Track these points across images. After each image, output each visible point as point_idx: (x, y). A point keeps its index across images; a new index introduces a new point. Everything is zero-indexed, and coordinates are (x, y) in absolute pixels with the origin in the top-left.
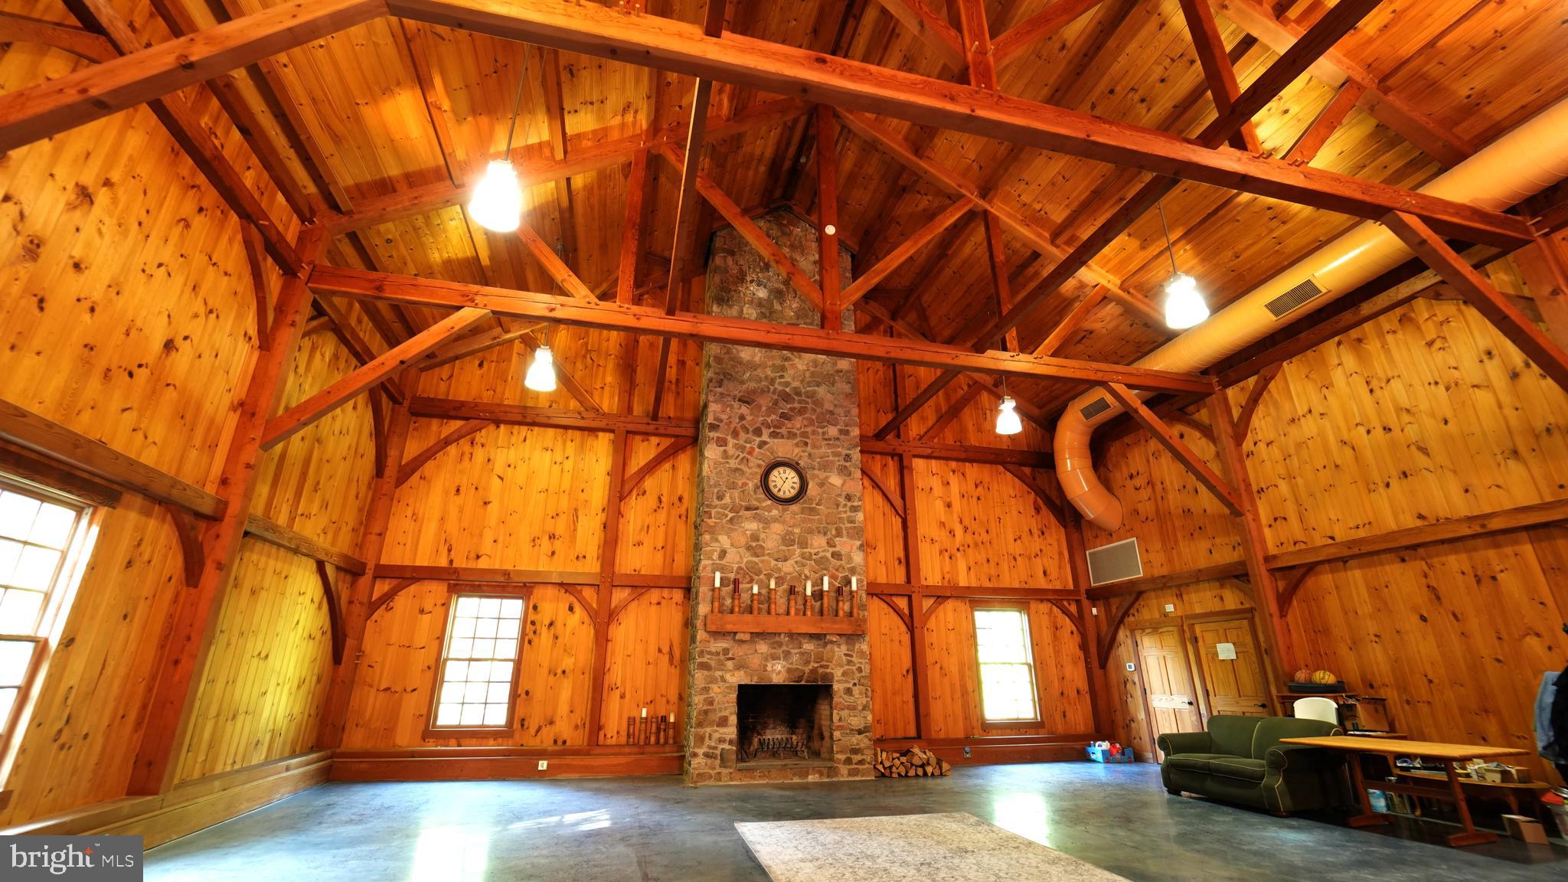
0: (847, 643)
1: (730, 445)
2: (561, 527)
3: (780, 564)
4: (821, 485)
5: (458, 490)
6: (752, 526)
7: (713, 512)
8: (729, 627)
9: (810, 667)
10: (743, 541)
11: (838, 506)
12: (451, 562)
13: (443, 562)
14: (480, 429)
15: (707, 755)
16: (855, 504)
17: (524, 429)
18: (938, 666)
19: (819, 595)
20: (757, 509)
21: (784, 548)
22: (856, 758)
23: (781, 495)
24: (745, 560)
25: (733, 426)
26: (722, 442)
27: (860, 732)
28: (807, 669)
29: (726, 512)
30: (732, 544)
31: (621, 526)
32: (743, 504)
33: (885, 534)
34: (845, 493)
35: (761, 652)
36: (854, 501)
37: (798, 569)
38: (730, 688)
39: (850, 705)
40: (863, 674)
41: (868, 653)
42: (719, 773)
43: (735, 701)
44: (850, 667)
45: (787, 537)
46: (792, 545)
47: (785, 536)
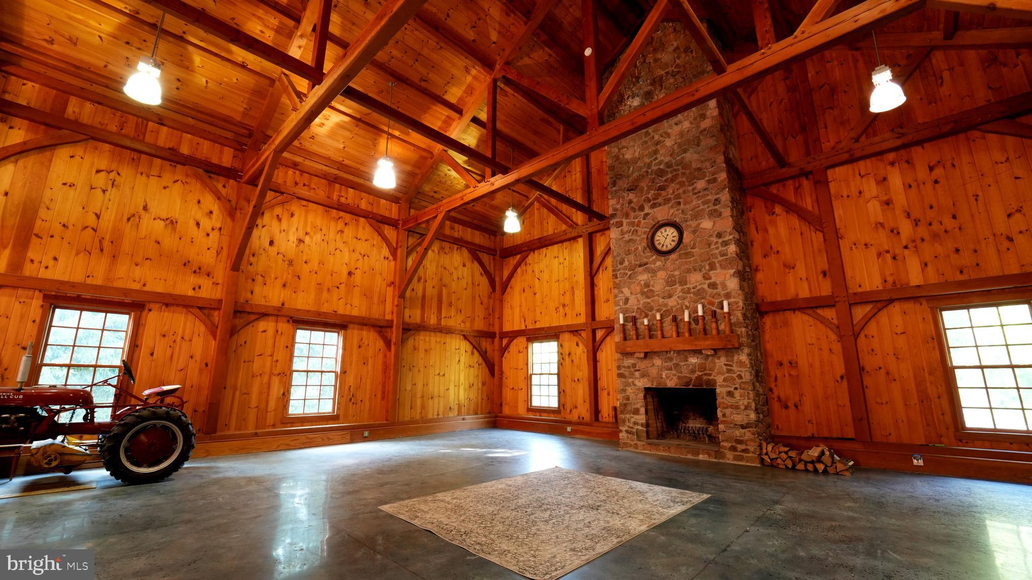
0: (727, 356)
1: (625, 224)
2: (567, 299)
3: (666, 301)
4: (694, 232)
5: (524, 290)
6: (643, 277)
7: (618, 273)
8: (629, 350)
9: (696, 375)
10: (638, 289)
11: (709, 245)
12: (526, 326)
13: (523, 328)
14: (527, 256)
15: (627, 432)
16: (726, 239)
17: (544, 249)
18: (883, 371)
19: (696, 320)
20: (646, 264)
21: (667, 288)
22: (740, 447)
23: (664, 249)
24: (642, 302)
25: (624, 211)
26: (619, 224)
27: (743, 427)
28: (694, 377)
29: (627, 271)
30: (631, 293)
31: (596, 292)
32: (637, 263)
33: (804, 252)
34: (716, 232)
35: (657, 365)
36: (724, 237)
37: (680, 302)
38: (639, 389)
39: (732, 405)
40: (743, 381)
41: (747, 362)
42: (636, 444)
43: (643, 398)
44: (730, 375)
45: (670, 280)
46: (674, 285)
47: (668, 279)
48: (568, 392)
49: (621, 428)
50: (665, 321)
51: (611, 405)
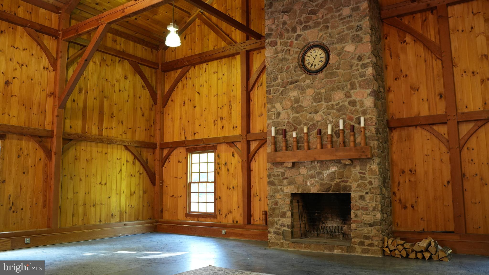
0: (361, 165)
1: (279, 44)
2: (224, 113)
3: (312, 116)
4: (339, 54)
5: (184, 103)
6: (294, 94)
7: (272, 89)
8: (278, 160)
9: (335, 182)
10: (289, 104)
11: (351, 67)
12: (186, 138)
13: (183, 139)
14: (188, 71)
15: (275, 233)
16: (366, 62)
17: (204, 65)
19: (336, 133)
20: (297, 81)
21: (314, 104)
22: (367, 242)
23: (313, 68)
24: (291, 117)
25: (279, 31)
26: (274, 44)
27: (370, 225)
28: (333, 183)
29: (279, 88)
30: (283, 108)
31: (251, 106)
32: (289, 80)
33: (426, 77)
34: (357, 56)
35: (303, 173)
36: (364, 60)
37: (325, 117)
38: (286, 195)
39: (364, 207)
40: (373, 186)
41: (377, 170)
42: (282, 243)
43: (289, 203)
44: (363, 181)
45: (317, 97)
46: (320, 102)
47: (315, 96)
48: (224, 198)
49: (269, 230)
50: (312, 134)
51: (262, 210)
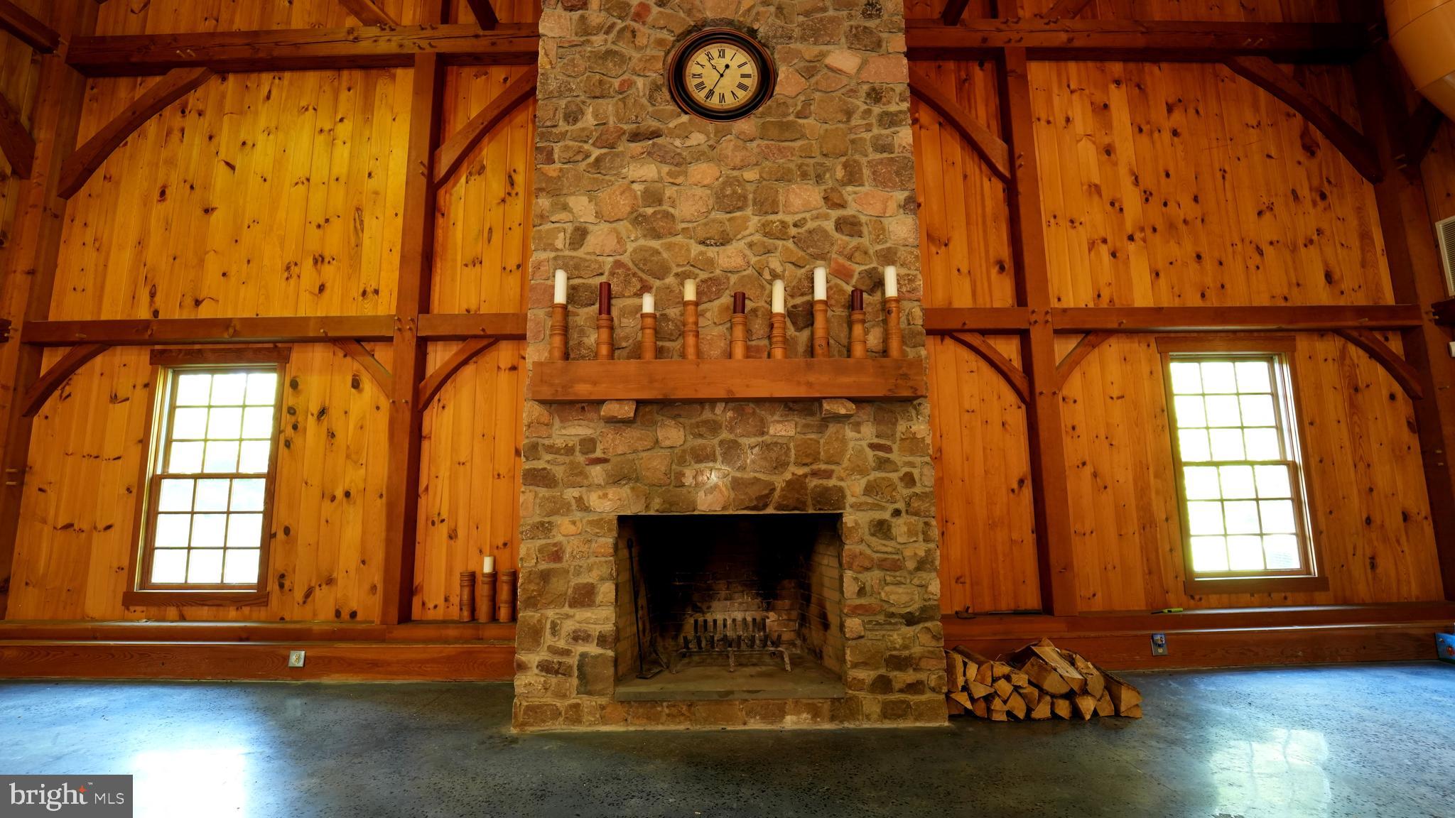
0: (877, 421)
1: (594, 4)
2: (334, 241)
3: (711, 252)
4: (808, 72)
5: (163, 193)
6: (649, 171)
7: (557, 149)
8: (583, 390)
9: (788, 476)
10: (623, 204)
11: (849, 114)
12: (156, 313)
13: (144, 314)
15: (545, 667)
16: (893, 108)
17: (266, 77)
18: (1088, 470)
19: (803, 314)
20: (656, 134)
21: (718, 215)
22: (903, 677)
23: (714, 103)
24: (630, 247)
26: (575, 1)
27: (910, 620)
28: (780, 481)
29: (586, 147)
30: (598, 215)
31: (439, 233)
32: (625, 127)
33: (968, 215)
34: (866, 87)
35: (668, 443)
36: (889, 102)
37: (753, 260)
38: (598, 523)
39: (885, 560)
40: (918, 489)
41: (928, 440)
42: (577, 706)
43: (611, 551)
44: (884, 475)
45: (728, 192)
46: (740, 209)
47: (723, 189)
48: (305, 533)
49: (522, 657)
50: (707, 310)
51: (459, 568)
